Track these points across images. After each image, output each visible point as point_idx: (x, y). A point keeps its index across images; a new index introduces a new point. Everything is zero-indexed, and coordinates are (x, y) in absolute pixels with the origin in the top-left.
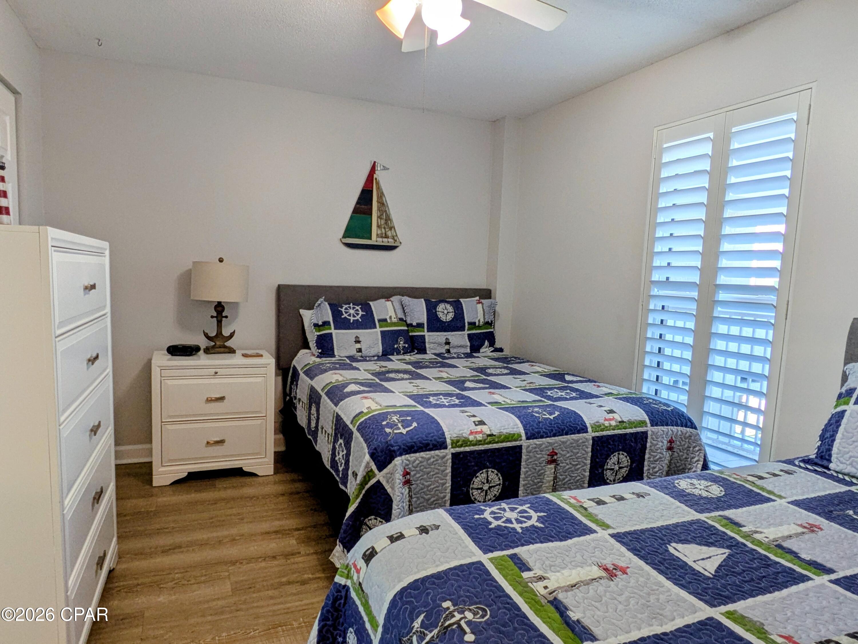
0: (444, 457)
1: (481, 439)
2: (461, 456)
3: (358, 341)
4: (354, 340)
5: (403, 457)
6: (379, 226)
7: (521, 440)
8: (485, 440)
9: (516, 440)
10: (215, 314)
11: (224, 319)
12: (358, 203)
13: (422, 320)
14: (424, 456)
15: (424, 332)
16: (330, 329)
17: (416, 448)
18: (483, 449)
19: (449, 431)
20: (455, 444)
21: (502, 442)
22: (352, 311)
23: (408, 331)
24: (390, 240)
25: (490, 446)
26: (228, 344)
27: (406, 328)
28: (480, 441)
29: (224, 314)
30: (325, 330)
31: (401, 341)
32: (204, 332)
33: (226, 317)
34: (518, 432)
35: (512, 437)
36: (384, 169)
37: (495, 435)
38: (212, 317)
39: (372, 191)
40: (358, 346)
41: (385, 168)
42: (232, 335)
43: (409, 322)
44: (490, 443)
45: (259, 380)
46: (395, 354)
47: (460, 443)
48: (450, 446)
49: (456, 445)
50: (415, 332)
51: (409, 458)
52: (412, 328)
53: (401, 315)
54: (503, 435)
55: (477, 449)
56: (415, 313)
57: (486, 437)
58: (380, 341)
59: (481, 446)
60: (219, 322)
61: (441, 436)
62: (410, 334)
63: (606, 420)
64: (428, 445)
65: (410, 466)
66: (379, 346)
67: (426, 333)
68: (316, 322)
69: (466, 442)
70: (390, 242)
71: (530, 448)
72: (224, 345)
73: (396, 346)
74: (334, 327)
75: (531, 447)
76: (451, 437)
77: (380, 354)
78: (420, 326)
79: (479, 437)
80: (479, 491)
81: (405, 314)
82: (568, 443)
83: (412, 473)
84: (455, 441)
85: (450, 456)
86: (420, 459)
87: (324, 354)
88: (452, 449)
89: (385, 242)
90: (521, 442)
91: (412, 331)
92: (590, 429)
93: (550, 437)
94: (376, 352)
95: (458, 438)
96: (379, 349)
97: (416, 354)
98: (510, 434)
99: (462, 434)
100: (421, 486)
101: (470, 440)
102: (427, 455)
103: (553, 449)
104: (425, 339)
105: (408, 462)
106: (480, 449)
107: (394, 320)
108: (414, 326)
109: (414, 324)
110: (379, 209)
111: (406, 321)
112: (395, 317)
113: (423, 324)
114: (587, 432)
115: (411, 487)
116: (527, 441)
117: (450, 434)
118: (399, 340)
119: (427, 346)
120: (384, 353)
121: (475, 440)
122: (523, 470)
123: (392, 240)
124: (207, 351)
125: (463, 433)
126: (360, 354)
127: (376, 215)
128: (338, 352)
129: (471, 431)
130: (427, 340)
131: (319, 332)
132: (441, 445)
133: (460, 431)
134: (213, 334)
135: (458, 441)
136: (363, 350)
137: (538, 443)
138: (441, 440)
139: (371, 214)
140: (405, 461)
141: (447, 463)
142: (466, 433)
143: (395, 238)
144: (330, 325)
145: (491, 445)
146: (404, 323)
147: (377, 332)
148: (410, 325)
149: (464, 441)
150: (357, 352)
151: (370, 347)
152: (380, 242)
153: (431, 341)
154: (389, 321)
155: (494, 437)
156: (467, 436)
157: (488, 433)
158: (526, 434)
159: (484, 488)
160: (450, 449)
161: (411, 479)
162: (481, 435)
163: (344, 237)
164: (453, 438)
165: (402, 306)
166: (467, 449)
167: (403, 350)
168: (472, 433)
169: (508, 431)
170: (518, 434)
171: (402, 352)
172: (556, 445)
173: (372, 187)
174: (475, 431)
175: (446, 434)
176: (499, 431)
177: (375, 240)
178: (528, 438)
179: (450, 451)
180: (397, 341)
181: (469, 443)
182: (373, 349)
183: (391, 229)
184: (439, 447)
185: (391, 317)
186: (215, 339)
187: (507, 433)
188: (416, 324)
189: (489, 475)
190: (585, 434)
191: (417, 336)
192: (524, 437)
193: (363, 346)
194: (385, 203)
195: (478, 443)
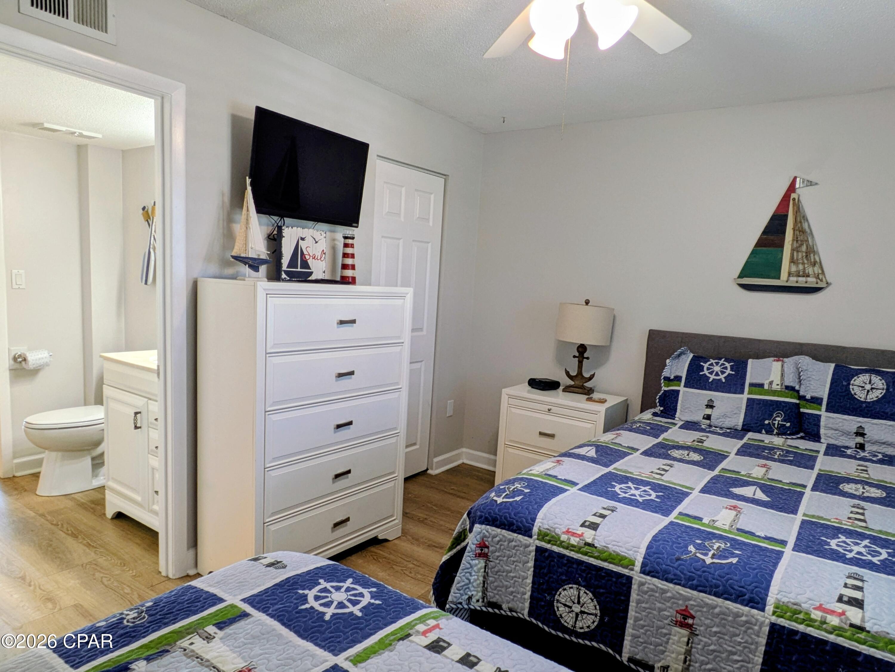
0: (527, 546)
1: (576, 544)
2: (547, 554)
3: (710, 406)
4: (706, 404)
5: (483, 526)
6: (793, 261)
7: (632, 570)
8: (580, 548)
9: (626, 567)
10: (577, 354)
11: (585, 360)
12: (765, 232)
13: (821, 393)
14: (506, 535)
15: (820, 410)
16: (679, 386)
17: (498, 522)
18: (575, 557)
19: (542, 519)
20: (542, 536)
21: (605, 560)
22: (717, 369)
23: (798, 406)
24: (809, 279)
25: (585, 558)
26: (588, 385)
27: (798, 402)
28: (573, 546)
29: (586, 355)
30: (673, 386)
31: (778, 416)
32: (566, 370)
33: (588, 358)
34: (633, 558)
35: (620, 561)
36: (811, 185)
37: (596, 547)
38: (574, 357)
39: (786, 216)
40: (708, 411)
41: (810, 183)
42: (592, 377)
43: (802, 393)
44: (586, 554)
45: (589, 426)
46: (764, 431)
47: (547, 538)
48: (536, 537)
49: (543, 538)
50: (807, 408)
51: (490, 531)
52: (805, 402)
53: (790, 381)
54: (609, 552)
55: (568, 554)
56: (812, 383)
57: (582, 545)
58: (743, 411)
59: (573, 553)
60: (580, 363)
61: (530, 521)
62: (802, 410)
63: (820, 608)
64: (512, 524)
65: (490, 539)
66: (739, 417)
67: (823, 412)
68: (669, 376)
69: (555, 540)
70: (811, 282)
71: (645, 588)
72: (583, 385)
73: (767, 422)
74: (685, 383)
75: (647, 585)
76: (540, 527)
77: (740, 427)
78: (816, 401)
79: (574, 541)
80: (567, 609)
81: (800, 382)
82: (717, 610)
83: (491, 549)
84: (543, 534)
85: (534, 548)
86: (501, 536)
87: (665, 413)
88: (537, 541)
89: (802, 282)
90: (632, 572)
91: (805, 407)
92: (770, 608)
93: (684, 586)
94: (734, 424)
95: (548, 532)
96: (739, 421)
97: (802, 438)
98: (618, 554)
99: (555, 529)
100: (500, 567)
101: (562, 539)
102: (509, 535)
103: (687, 607)
104: (819, 421)
105: (487, 534)
106: (571, 555)
107: (775, 387)
108: (807, 400)
109: (808, 397)
110: (795, 239)
111: (798, 392)
112: (779, 383)
113: (822, 399)
114: (763, 610)
115: (488, 562)
116: (642, 575)
117: (541, 523)
118: (775, 416)
119: (822, 431)
120: (745, 427)
121: (568, 541)
122: (632, 613)
123: (814, 280)
124: (568, 389)
125: (557, 528)
126: (708, 422)
127: (790, 247)
128: (680, 414)
129: (568, 529)
130: (822, 423)
131: (668, 387)
132: (527, 532)
133: (555, 524)
134: (573, 373)
135: (546, 535)
136: (712, 418)
137: (660, 585)
138: (528, 525)
139: (782, 246)
140: (484, 531)
141: (530, 555)
142: (560, 530)
143: (820, 277)
144: (681, 382)
145: (587, 557)
146: (796, 394)
147: (742, 399)
148: (802, 398)
149: (553, 537)
150: (704, 418)
151: (725, 416)
152: (793, 282)
153: (830, 426)
154: (766, 387)
155: (594, 549)
156: (560, 533)
157: (589, 541)
158: (644, 565)
159: (573, 608)
160: (534, 540)
161: (489, 554)
162: (578, 539)
163: (741, 276)
164: (542, 529)
165: (798, 369)
166: (555, 549)
167: (778, 428)
168: (568, 532)
169: (618, 550)
170: (630, 560)
171: (775, 431)
172: (692, 602)
173: (788, 211)
174: (574, 531)
175: (537, 521)
176: (605, 545)
177: (783, 280)
178: (643, 572)
179: (534, 542)
180: (772, 415)
181: (558, 542)
182: (729, 419)
183: (814, 264)
184: (523, 532)
185: (771, 383)
186: (574, 378)
187: (614, 552)
188: (810, 398)
189: (581, 595)
190: (754, 611)
191: (808, 414)
192: (638, 567)
193: (715, 413)
194: (807, 230)
195: (570, 547)
